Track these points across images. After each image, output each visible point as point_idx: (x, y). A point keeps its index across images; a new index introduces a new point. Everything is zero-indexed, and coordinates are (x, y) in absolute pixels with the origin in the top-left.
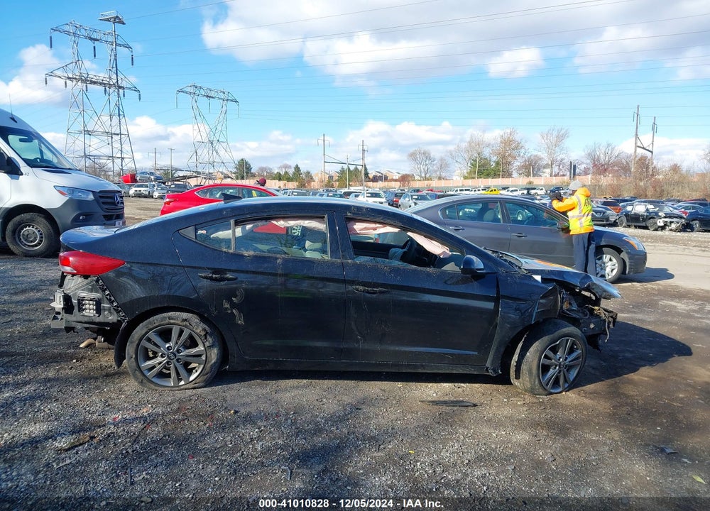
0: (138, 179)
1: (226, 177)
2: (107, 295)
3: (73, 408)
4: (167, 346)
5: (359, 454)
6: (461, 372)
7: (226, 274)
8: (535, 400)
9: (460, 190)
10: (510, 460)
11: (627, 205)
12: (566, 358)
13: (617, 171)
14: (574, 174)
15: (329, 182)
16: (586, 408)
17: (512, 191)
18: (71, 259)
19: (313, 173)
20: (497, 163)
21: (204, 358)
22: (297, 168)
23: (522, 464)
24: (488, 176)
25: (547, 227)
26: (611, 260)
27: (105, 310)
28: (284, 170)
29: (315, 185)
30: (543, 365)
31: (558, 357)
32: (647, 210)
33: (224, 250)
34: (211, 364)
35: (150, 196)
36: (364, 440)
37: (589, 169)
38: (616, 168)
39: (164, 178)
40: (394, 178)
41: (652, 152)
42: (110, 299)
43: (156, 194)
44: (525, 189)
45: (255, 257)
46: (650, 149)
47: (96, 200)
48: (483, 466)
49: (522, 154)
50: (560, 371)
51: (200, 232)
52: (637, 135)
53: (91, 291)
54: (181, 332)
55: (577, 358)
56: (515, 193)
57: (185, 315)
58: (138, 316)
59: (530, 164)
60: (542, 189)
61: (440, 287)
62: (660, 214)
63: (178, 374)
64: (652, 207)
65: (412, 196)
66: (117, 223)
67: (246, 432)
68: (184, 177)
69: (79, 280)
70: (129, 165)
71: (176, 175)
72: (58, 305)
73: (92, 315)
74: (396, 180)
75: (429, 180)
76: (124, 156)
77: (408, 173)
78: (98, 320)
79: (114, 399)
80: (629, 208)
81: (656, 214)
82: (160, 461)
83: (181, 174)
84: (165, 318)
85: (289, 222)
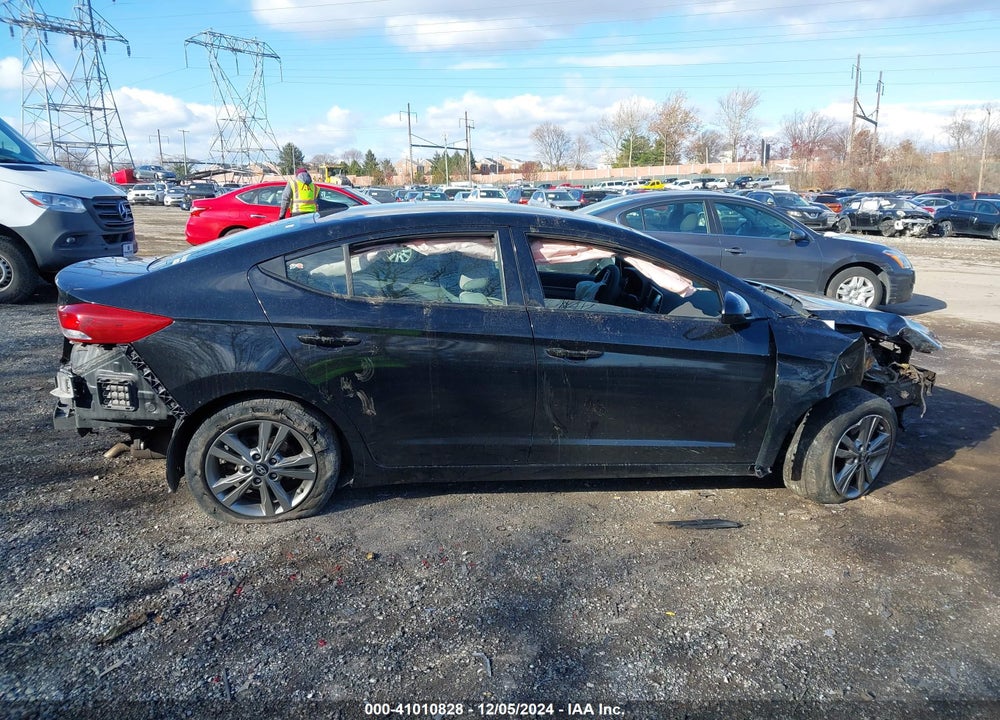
0: (138, 176)
1: (268, 171)
2: (148, 375)
3: (110, 563)
4: (252, 453)
5: (590, 622)
6: (713, 473)
7: (342, 335)
8: (825, 513)
9: (609, 184)
10: (824, 619)
11: (851, 201)
12: (869, 446)
13: (826, 152)
14: (768, 158)
15: (419, 175)
16: (906, 522)
17: (682, 184)
18: (79, 317)
19: (394, 163)
20: (659, 144)
21: (312, 469)
22: (370, 156)
23: (845, 626)
24: (646, 162)
25: (771, 237)
26: (865, 284)
27: (145, 400)
28: (351, 160)
29: (398, 179)
30: (837, 458)
31: (858, 445)
32: (881, 208)
33: (336, 295)
34: (325, 479)
35: (159, 202)
36: (590, 597)
37: (787, 150)
38: (825, 148)
39: (177, 174)
40: (513, 167)
41: (876, 124)
42: (154, 383)
43: (168, 200)
44: (699, 180)
45: (387, 305)
46: (874, 119)
47: (89, 211)
48: (787, 632)
49: (692, 130)
50: (860, 466)
51: (293, 266)
52: (856, 99)
53: (119, 369)
54: (274, 431)
55: (882, 446)
56: (686, 188)
57: (279, 403)
58: (202, 408)
59: (705, 145)
60: (723, 181)
61: (684, 345)
62: (898, 213)
63: (272, 496)
64: (888, 202)
65: (547, 194)
66: (125, 248)
67: (400, 592)
68: (208, 173)
69: (95, 352)
70: (121, 156)
71: (193, 171)
72: (64, 392)
73: (124, 408)
74: (516, 171)
75: (562, 170)
76: (113, 142)
77: (533, 160)
78: (134, 416)
79: (172, 543)
80: (855, 206)
81: (894, 212)
82: (272, 652)
83: (202, 168)
84: (247, 409)
85: (436, 246)
